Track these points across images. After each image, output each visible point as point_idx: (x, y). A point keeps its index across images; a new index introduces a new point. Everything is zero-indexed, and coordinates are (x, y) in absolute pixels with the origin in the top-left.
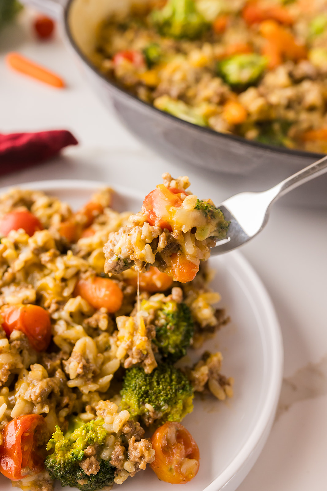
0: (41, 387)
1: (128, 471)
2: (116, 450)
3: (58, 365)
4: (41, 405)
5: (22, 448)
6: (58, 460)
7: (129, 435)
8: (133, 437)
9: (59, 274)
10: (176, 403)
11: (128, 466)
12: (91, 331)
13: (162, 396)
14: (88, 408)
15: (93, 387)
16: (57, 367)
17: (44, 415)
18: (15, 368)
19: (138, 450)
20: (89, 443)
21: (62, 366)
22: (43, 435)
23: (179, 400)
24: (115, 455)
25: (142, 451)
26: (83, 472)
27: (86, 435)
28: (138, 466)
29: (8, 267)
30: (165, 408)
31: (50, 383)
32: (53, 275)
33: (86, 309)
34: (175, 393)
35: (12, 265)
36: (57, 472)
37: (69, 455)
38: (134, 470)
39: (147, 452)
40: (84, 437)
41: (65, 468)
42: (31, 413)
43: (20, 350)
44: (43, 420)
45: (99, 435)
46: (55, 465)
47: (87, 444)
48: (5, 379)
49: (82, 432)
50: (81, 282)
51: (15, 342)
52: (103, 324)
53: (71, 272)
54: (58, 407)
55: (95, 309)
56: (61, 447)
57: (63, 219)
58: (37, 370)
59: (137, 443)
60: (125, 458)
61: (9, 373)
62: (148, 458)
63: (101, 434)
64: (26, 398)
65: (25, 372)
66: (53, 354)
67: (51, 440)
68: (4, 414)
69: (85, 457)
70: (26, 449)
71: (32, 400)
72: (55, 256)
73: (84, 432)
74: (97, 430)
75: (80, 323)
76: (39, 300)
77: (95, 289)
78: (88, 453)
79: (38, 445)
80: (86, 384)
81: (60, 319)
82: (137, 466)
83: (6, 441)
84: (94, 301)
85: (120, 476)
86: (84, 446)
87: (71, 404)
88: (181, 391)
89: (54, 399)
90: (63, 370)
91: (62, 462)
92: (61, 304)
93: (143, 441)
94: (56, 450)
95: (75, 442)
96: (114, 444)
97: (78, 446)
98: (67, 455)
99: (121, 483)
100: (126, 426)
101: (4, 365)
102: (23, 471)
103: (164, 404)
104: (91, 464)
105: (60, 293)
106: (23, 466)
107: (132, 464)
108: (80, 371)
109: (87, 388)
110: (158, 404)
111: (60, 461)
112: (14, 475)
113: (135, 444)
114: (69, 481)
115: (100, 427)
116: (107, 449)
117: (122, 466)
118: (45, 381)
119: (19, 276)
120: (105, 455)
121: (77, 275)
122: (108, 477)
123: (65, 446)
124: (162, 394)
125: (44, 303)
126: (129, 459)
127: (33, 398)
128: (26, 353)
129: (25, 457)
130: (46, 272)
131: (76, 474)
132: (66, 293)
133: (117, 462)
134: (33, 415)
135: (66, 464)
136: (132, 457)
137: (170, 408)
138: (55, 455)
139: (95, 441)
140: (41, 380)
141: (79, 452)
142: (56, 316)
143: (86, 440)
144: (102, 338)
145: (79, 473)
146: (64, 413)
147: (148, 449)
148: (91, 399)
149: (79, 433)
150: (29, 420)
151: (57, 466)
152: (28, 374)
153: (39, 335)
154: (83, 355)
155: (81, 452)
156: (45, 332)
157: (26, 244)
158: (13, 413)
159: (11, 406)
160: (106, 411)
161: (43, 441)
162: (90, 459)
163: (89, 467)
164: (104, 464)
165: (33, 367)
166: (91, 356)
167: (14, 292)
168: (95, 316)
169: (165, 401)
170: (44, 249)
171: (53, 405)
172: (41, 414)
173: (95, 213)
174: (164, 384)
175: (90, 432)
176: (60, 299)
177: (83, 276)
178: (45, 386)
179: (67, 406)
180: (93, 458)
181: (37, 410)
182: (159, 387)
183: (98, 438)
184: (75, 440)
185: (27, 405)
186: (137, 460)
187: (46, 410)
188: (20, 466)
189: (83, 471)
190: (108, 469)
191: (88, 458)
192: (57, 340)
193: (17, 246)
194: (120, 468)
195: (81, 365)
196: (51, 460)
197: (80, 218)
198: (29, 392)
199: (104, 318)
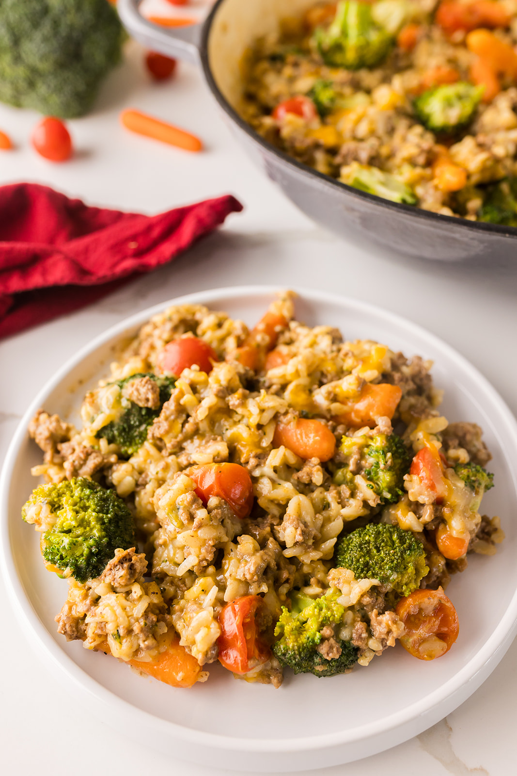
0: (255, 563)
1: (374, 650)
2: (357, 627)
3: (268, 533)
4: (258, 584)
5: (245, 636)
6: (291, 646)
7: (370, 607)
8: (375, 610)
9: (254, 420)
10: (406, 568)
11: (373, 644)
12: (302, 487)
13: (386, 564)
14: (313, 580)
15: (315, 555)
16: (268, 536)
17: (262, 595)
18: (220, 542)
19: (384, 625)
20: (325, 623)
21: (273, 533)
22: (265, 618)
23: (408, 563)
24: (357, 634)
25: (388, 626)
26: (321, 657)
27: (319, 614)
28: (386, 643)
29: (188, 416)
30: (394, 576)
31: (265, 557)
32: (245, 421)
33: (292, 460)
34: (402, 556)
35: (193, 414)
36: (290, 660)
37: (303, 639)
38: (381, 648)
39: (395, 626)
40: (317, 617)
41: (300, 654)
42: (246, 594)
43: (221, 520)
44: (262, 601)
45: (335, 613)
46: (287, 651)
47: (322, 625)
48: (211, 557)
49: (314, 612)
50: (282, 427)
51: (215, 512)
52: (318, 478)
53: (268, 415)
54: (276, 584)
55: (303, 460)
56: (292, 630)
57: (240, 344)
58: (247, 543)
59: (381, 616)
60: (368, 635)
61: (214, 549)
62: (395, 633)
63: (337, 611)
64: (238, 577)
65: (232, 545)
66: (259, 519)
67: (278, 624)
68: (215, 599)
69: (323, 639)
70: (249, 637)
71: (246, 579)
72: (245, 397)
73: (317, 610)
74: (331, 606)
75: (287, 479)
76: (233, 455)
77: (301, 435)
78: (326, 635)
79: (260, 631)
80: (306, 552)
81: (262, 476)
82: (384, 643)
83: (225, 631)
84: (301, 450)
85: (365, 656)
86: (319, 627)
87: (292, 578)
88: (408, 552)
89: (270, 575)
90: (276, 539)
91: (296, 648)
92: (261, 457)
93: (388, 614)
94: (286, 635)
95: (306, 622)
96: (354, 621)
97: (312, 627)
98: (301, 639)
99: (367, 664)
100: (365, 596)
101: (207, 541)
102: (251, 663)
103: (391, 574)
104: (331, 648)
105: (258, 445)
106: (249, 657)
107: (378, 641)
108: (299, 538)
109: (309, 557)
110: (385, 575)
111: (293, 646)
112: (240, 669)
113: (378, 618)
114: (305, 668)
115: (335, 603)
116: (346, 627)
117: (367, 644)
118: (258, 554)
119: (203, 426)
120: (345, 634)
121: (276, 418)
122: (351, 659)
123: (296, 629)
124: (385, 561)
125: (240, 458)
126: (373, 636)
127: (248, 577)
128: (228, 522)
129: (249, 646)
130: (236, 418)
131: (313, 659)
132: (265, 443)
133: (361, 641)
134: (250, 597)
135: (301, 650)
136: (376, 634)
137: (400, 576)
138: (285, 640)
139: (331, 619)
140: (254, 554)
141: (315, 634)
142: (257, 473)
143: (320, 620)
144: (316, 494)
145: (317, 658)
146: (284, 589)
147: (395, 622)
148: (313, 569)
149: (311, 613)
150: (247, 603)
151: (291, 653)
152: (237, 548)
153: (240, 498)
154: (299, 518)
155: (318, 635)
156: (247, 494)
157: (206, 384)
158: (227, 596)
159: (222, 588)
160: (341, 581)
161: (266, 625)
162: (328, 641)
163: (328, 651)
164: (345, 645)
165: (241, 540)
166: (308, 519)
167: (199, 447)
168: (306, 469)
169: (391, 568)
170: (229, 390)
171: (271, 582)
172: (258, 594)
173: (278, 328)
174: (385, 550)
175: (324, 610)
176: (259, 451)
177: (284, 419)
178: (259, 561)
179: (287, 581)
180: (332, 641)
181: (253, 590)
182: (381, 554)
183: (334, 616)
184: (305, 620)
185: (241, 585)
186: (383, 636)
187: (264, 588)
188: (246, 658)
189: (322, 655)
190: (349, 650)
191: (326, 641)
192: (262, 502)
193: (194, 388)
194: (365, 648)
195: (299, 531)
196: (282, 647)
197: (261, 338)
198: (242, 569)
199: (318, 470)
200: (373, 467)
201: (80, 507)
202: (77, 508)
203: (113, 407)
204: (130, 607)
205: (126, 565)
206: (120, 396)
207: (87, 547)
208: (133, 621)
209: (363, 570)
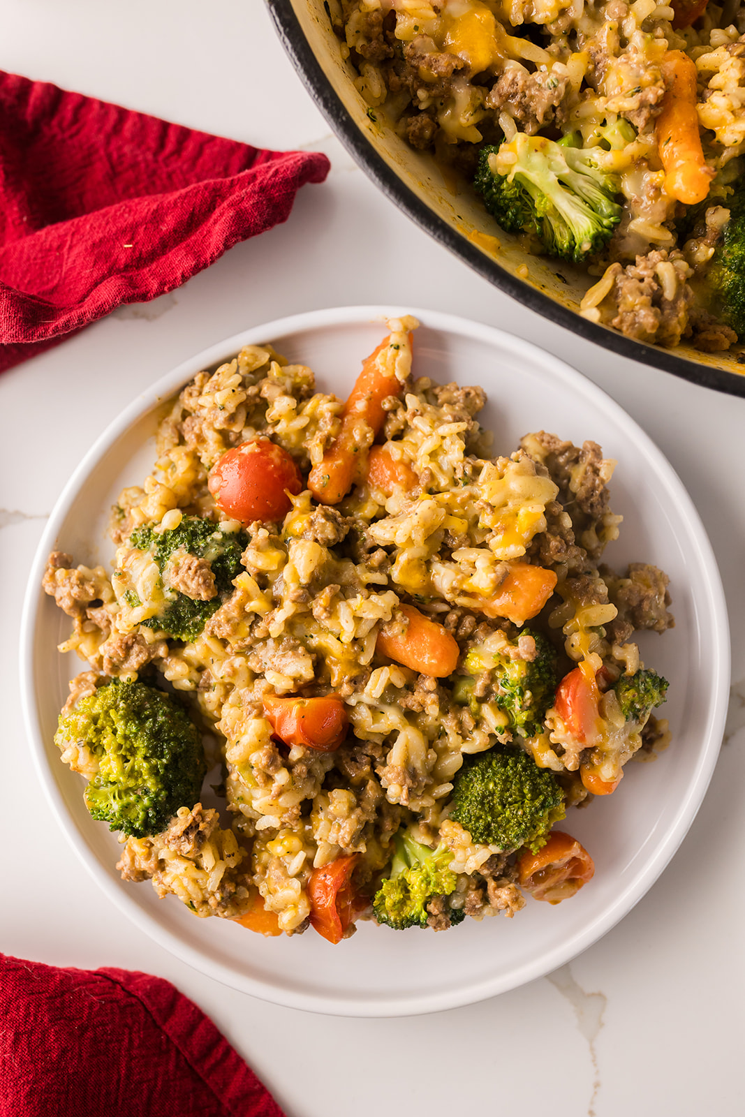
2: (471, 896)
3: (367, 773)
4: (354, 846)
7: (488, 879)
8: (493, 882)
9: (348, 633)
11: (489, 912)
13: (512, 828)
15: (426, 803)
16: (367, 778)
17: (360, 853)
19: (502, 901)
20: (432, 897)
21: (374, 775)
22: (363, 876)
24: (470, 904)
25: (507, 904)
27: (427, 889)
31: (362, 817)
33: (399, 682)
34: (532, 818)
37: (407, 914)
40: (424, 892)
43: (307, 772)
47: (429, 900)
49: (420, 886)
51: (298, 768)
52: (432, 712)
53: (367, 626)
54: (376, 839)
56: (394, 904)
58: (339, 803)
59: (500, 890)
60: (484, 903)
63: (448, 886)
64: (330, 842)
65: (321, 801)
66: (357, 749)
68: (304, 862)
69: (430, 915)
70: (344, 906)
73: (423, 885)
74: (441, 882)
75: (393, 706)
76: (320, 665)
78: (433, 914)
80: (414, 800)
81: (359, 704)
83: (317, 906)
86: (426, 900)
88: (541, 811)
92: (358, 682)
93: (508, 891)
96: (468, 889)
97: (417, 904)
98: (404, 913)
100: (483, 867)
101: (290, 809)
103: (517, 842)
104: (439, 923)
105: (354, 663)
109: (417, 805)
110: (509, 842)
111: (395, 920)
113: (496, 891)
116: (458, 898)
117: (481, 913)
118: (353, 817)
120: (455, 902)
121: (378, 627)
123: (399, 902)
124: (511, 822)
125: (330, 680)
126: (489, 903)
132: (365, 660)
133: (474, 911)
136: (493, 904)
138: (387, 912)
139: (439, 893)
140: (348, 817)
141: (420, 912)
142: (352, 701)
143: (428, 895)
152: (327, 806)
154: (406, 767)
155: (423, 912)
156: (341, 724)
158: (318, 860)
160: (456, 843)
162: (436, 917)
164: (456, 912)
168: (417, 695)
169: (516, 836)
171: (370, 838)
172: (354, 853)
173: (387, 403)
174: (512, 808)
175: (433, 883)
177: (389, 629)
178: (355, 824)
180: (440, 916)
183: (444, 890)
187: (362, 849)
188: (340, 932)
191: (434, 918)
193: (263, 576)
195: (405, 791)
198: (334, 835)
199: (434, 702)
200: (507, 697)
201: (127, 752)
202: (122, 752)
203: (153, 600)
204: (202, 879)
205: (192, 836)
206: (161, 584)
207: (143, 810)
208: (208, 896)
209: (484, 835)
